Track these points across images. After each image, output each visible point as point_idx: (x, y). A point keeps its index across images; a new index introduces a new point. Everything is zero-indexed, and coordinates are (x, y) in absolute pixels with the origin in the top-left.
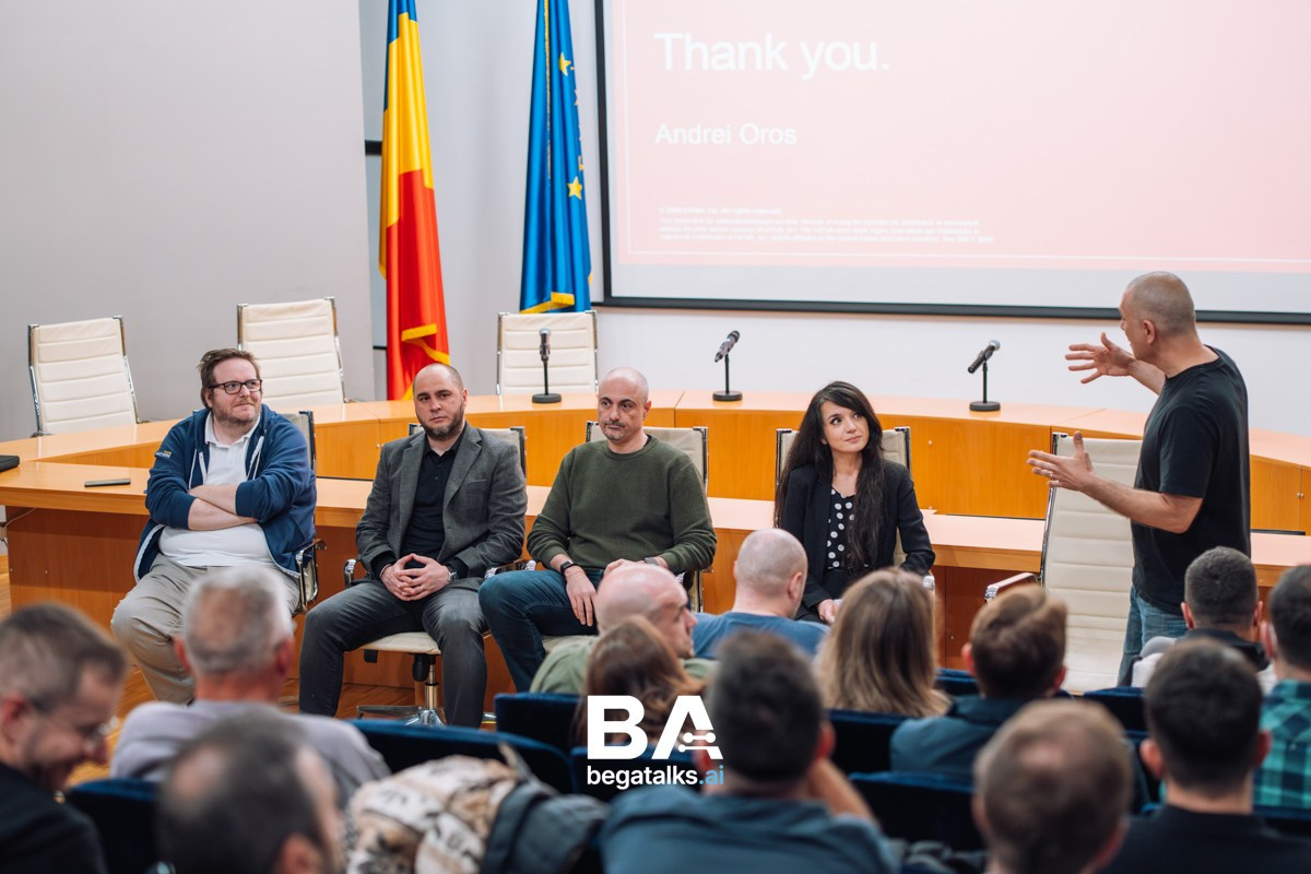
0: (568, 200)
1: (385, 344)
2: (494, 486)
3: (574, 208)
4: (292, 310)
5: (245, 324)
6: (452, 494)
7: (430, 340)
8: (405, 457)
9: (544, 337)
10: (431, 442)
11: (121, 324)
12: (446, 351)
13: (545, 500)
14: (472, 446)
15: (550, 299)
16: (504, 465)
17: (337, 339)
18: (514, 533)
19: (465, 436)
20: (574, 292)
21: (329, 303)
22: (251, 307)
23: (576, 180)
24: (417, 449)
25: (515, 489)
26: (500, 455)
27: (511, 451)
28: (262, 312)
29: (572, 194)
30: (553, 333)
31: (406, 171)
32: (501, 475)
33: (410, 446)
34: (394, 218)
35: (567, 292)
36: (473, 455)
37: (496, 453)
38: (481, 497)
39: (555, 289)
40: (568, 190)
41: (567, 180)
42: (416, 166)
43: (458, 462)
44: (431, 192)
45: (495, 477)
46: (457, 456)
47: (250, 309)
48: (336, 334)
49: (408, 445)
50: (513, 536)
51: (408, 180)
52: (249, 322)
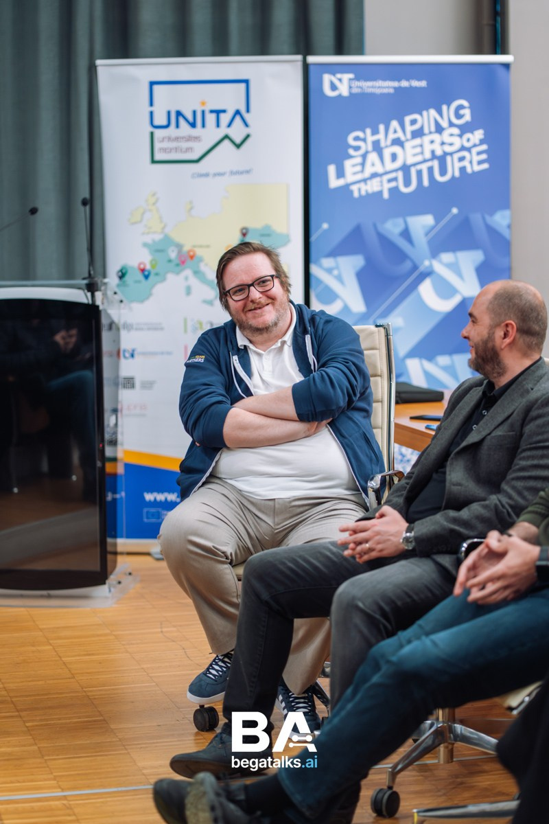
2: (522, 439)
6: (464, 445)
14: (524, 391)
16: (535, 414)
19: (521, 378)
25: (539, 444)
36: (518, 402)
43: (497, 409)
45: (523, 430)
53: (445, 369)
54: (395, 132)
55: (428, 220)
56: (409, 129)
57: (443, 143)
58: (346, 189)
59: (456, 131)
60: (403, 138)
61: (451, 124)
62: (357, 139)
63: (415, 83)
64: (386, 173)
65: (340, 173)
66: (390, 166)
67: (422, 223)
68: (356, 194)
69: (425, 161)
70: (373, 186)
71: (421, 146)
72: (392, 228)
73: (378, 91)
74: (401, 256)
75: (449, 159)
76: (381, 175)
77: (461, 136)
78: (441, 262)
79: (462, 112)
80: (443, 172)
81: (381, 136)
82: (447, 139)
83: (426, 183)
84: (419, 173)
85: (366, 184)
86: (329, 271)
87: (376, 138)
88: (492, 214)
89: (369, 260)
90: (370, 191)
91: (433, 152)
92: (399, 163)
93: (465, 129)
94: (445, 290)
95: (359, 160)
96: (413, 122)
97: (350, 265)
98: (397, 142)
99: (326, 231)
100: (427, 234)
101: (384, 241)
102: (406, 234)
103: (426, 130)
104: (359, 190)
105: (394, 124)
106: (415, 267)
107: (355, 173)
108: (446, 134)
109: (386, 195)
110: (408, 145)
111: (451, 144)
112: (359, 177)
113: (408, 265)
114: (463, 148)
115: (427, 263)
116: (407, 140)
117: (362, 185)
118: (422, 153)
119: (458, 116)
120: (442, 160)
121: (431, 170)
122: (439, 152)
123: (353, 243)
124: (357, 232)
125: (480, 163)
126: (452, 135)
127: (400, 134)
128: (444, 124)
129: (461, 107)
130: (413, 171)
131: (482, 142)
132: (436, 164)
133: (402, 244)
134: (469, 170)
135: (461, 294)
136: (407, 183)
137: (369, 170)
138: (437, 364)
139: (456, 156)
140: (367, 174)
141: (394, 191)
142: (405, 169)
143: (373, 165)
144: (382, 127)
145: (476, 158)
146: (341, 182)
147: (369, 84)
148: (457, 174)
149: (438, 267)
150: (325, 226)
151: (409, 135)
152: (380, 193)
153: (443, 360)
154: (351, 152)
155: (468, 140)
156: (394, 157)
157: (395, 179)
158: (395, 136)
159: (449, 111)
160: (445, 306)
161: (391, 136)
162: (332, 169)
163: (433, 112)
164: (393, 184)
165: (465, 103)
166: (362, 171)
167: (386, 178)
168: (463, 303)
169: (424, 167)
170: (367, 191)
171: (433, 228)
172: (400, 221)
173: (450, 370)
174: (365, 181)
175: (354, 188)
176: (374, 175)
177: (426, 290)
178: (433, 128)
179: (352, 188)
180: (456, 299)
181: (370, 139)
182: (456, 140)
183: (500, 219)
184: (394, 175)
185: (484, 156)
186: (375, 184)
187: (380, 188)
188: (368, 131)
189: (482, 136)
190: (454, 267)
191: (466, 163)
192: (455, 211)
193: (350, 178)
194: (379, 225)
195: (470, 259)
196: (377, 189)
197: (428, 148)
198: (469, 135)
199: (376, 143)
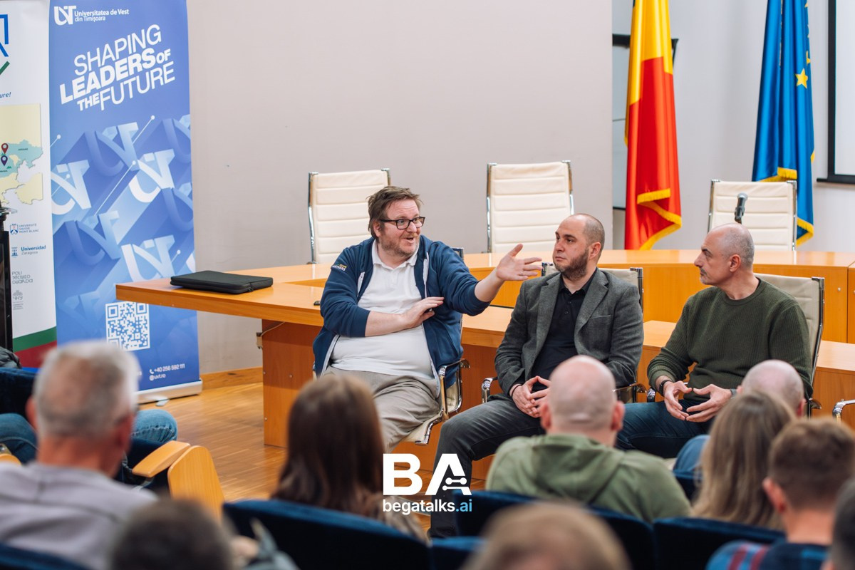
0: (796, 88)
1: (624, 205)
2: (617, 319)
3: (802, 98)
4: (533, 170)
5: (493, 181)
6: (581, 326)
7: (664, 203)
8: (542, 292)
9: (741, 201)
10: (565, 280)
11: (387, 175)
12: (678, 212)
13: (670, 334)
14: (600, 287)
15: (776, 174)
16: (624, 303)
17: (573, 196)
18: (628, 361)
19: (594, 279)
20: (798, 169)
21: (566, 165)
22: (499, 166)
23: (803, 72)
24: (553, 287)
25: (633, 324)
26: (622, 294)
27: (631, 292)
28: (508, 171)
29: (799, 83)
30: (749, 198)
31: (648, 57)
32: (621, 312)
33: (547, 284)
34: (636, 97)
35: (791, 167)
36: (601, 295)
37: (619, 291)
38: (606, 330)
39: (781, 165)
40: (796, 80)
41: (795, 71)
42: (658, 54)
43: (587, 300)
44: (671, 77)
45: (616, 313)
46: (587, 296)
47: (497, 168)
48: (571, 191)
49: (545, 284)
50: (626, 364)
51: (649, 67)
52: (496, 179)
53: (150, 251)
54: (108, 53)
55: (134, 126)
56: (118, 50)
57: (142, 62)
58: (75, 101)
59: (151, 51)
60: (114, 59)
61: (148, 46)
62: (80, 61)
63: (121, 12)
64: (103, 89)
65: (69, 92)
66: (105, 83)
67: (129, 129)
68: (81, 109)
69: (129, 77)
70: (94, 101)
71: (127, 64)
72: (108, 135)
73: (95, 19)
74: (115, 158)
75: (147, 74)
76: (99, 91)
77: (155, 55)
78: (144, 162)
79: (155, 35)
80: (143, 86)
81: (98, 58)
82: (146, 58)
83: (131, 96)
84: (126, 87)
85: (88, 99)
86: (63, 175)
87: (94, 59)
88: (179, 119)
89: (91, 163)
90: (91, 105)
91: (135, 69)
92: (111, 80)
93: (158, 49)
94: (148, 184)
95: (82, 79)
96: (121, 45)
97: (78, 169)
98: (109, 62)
99: (59, 140)
100: (133, 139)
101: (102, 145)
102: (118, 139)
103: (130, 52)
104: (84, 103)
105: (107, 47)
106: (126, 167)
107: (79, 91)
108: (145, 53)
109: (103, 108)
110: (117, 64)
111: (149, 62)
112: (83, 93)
113: (120, 165)
114: (157, 65)
115: (134, 163)
116: (117, 60)
117: (86, 99)
118: (128, 70)
119: (153, 39)
120: (142, 75)
121: (134, 83)
122: (140, 69)
123: (80, 150)
124: (83, 139)
125: (169, 76)
126: (148, 54)
127: (111, 55)
128: (143, 45)
129: (154, 31)
130: (122, 84)
131: (170, 59)
132: (138, 78)
133: (116, 147)
134: (162, 84)
135: (159, 187)
136: (118, 98)
137: (90, 87)
138: (144, 248)
139: (152, 72)
140: (89, 91)
141: (109, 103)
142: (116, 84)
143: (93, 83)
144: (98, 50)
145: (166, 73)
146: (70, 98)
147: (88, 13)
148: (153, 87)
149: (142, 166)
150: (59, 137)
151: (118, 58)
152: (99, 105)
153: (148, 243)
154: (77, 72)
155: (160, 58)
156: (108, 75)
157: (109, 94)
158: (108, 57)
159: (146, 34)
160: (148, 198)
161: (105, 57)
162: (62, 87)
163: (134, 35)
164: (108, 98)
165: (158, 28)
166: (85, 88)
167: (102, 93)
168: (161, 194)
169: (129, 82)
170: (89, 105)
171: (138, 132)
172: (114, 128)
173: (154, 252)
174: (87, 96)
175: (80, 103)
176: (94, 91)
177: (134, 185)
178: (135, 50)
179: (78, 103)
180: (157, 191)
181: (90, 60)
182: (152, 58)
183: (184, 122)
184: (108, 90)
185: (172, 71)
186: (95, 99)
187: (98, 102)
188: (89, 53)
189: (169, 54)
190: (153, 165)
191: (159, 77)
192: (153, 117)
193: (77, 95)
194: (98, 133)
195: (164, 157)
196: (95, 103)
197: (132, 66)
198: (161, 54)
199: (95, 64)
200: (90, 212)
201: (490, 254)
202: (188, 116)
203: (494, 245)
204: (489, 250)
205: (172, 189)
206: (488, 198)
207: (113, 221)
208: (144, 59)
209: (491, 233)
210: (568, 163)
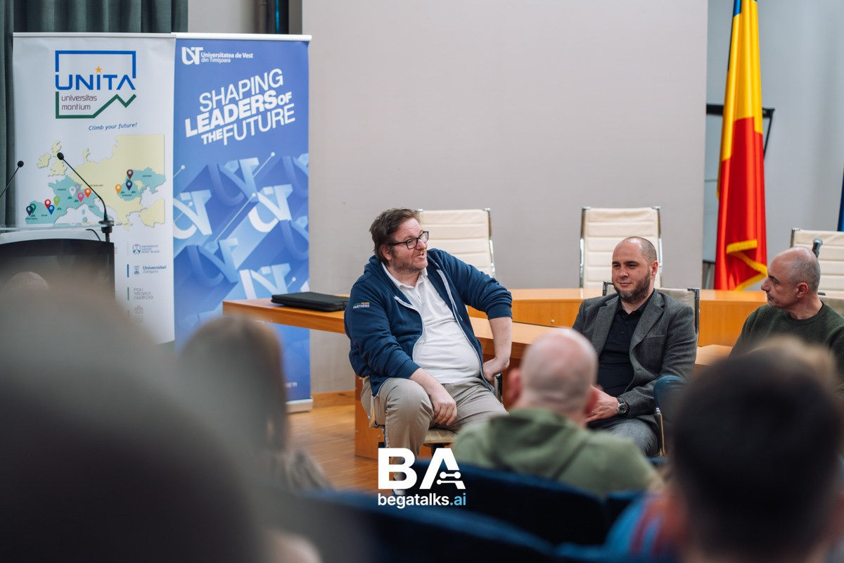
2: (669, 338)
4: (624, 215)
5: (587, 223)
6: (636, 343)
7: (751, 253)
8: (599, 313)
9: (816, 246)
10: (623, 303)
11: (489, 215)
14: (656, 308)
16: (676, 323)
17: (660, 240)
19: (652, 298)
21: (656, 211)
22: (593, 210)
24: (612, 306)
25: (685, 342)
26: (676, 314)
27: (687, 312)
28: (601, 215)
31: (740, 118)
32: (674, 331)
33: (606, 305)
34: (728, 154)
36: (656, 316)
37: (673, 312)
38: (659, 349)
42: (749, 115)
43: (643, 320)
45: (669, 332)
46: (643, 316)
47: (591, 211)
48: (660, 236)
49: (604, 304)
51: (741, 127)
52: (590, 222)
53: (266, 276)
54: (232, 93)
55: (255, 161)
56: (241, 91)
57: (264, 102)
58: (199, 135)
59: (273, 93)
60: (237, 99)
61: (270, 88)
62: (205, 98)
63: (246, 56)
64: (226, 125)
65: (194, 126)
66: (228, 120)
67: (250, 164)
68: (205, 142)
69: (252, 116)
70: (217, 136)
71: (250, 104)
72: (230, 168)
73: (220, 61)
74: (237, 190)
75: (269, 113)
76: (222, 127)
77: (277, 96)
78: (263, 194)
79: (277, 78)
80: (265, 125)
81: (222, 96)
82: (268, 99)
83: (253, 133)
84: (248, 125)
85: (212, 134)
86: (186, 203)
87: (218, 97)
88: (298, 157)
89: (213, 193)
90: (215, 140)
91: (258, 108)
92: (234, 118)
93: (280, 91)
94: (266, 215)
95: (207, 115)
96: (244, 86)
97: (201, 198)
98: (233, 101)
99: (182, 170)
100: (254, 173)
101: (224, 177)
102: (239, 173)
103: (253, 93)
104: (207, 138)
105: (231, 87)
106: (246, 199)
107: (204, 126)
108: (267, 94)
109: (226, 143)
110: (241, 103)
111: (270, 103)
112: (207, 128)
113: (241, 197)
114: (278, 106)
115: (254, 195)
116: (240, 100)
117: (210, 134)
118: (250, 109)
119: (276, 82)
120: (264, 114)
121: (256, 122)
122: (262, 109)
123: (203, 180)
124: (206, 171)
125: (290, 117)
126: (270, 96)
127: (235, 95)
128: (266, 88)
129: (276, 75)
130: (244, 123)
131: (291, 101)
132: (260, 117)
133: (237, 180)
134: (282, 123)
135: (277, 218)
136: (240, 134)
137: (214, 123)
138: (261, 274)
139: (274, 112)
140: (213, 126)
141: (231, 139)
142: (239, 122)
143: (217, 119)
144: (223, 89)
145: (287, 114)
146: (195, 132)
147: (214, 55)
148: (274, 126)
149: (262, 198)
150: (183, 167)
151: (241, 97)
152: (222, 140)
153: (265, 270)
154: (202, 108)
155: (282, 100)
156: (231, 113)
157: (232, 130)
158: (232, 96)
159: (268, 77)
160: (266, 228)
161: (229, 96)
162: (188, 122)
163: (257, 78)
164: (231, 134)
165: (280, 72)
166: (210, 124)
167: (225, 129)
168: (279, 225)
169: (252, 120)
170: (212, 139)
171: (259, 167)
172: (236, 162)
173: (270, 277)
174: (211, 131)
175: (204, 137)
176: (218, 127)
177: (253, 215)
178: (257, 92)
179: (202, 137)
180: (275, 223)
181: (215, 98)
182: (274, 100)
183: (302, 160)
184: (231, 127)
185: (292, 112)
186: (218, 134)
187: (221, 137)
188: (214, 92)
189: (290, 97)
190: (272, 198)
191: (280, 117)
192: (273, 154)
193: (201, 129)
194: (221, 166)
195: (283, 191)
196: (219, 138)
197: (254, 106)
198: (282, 96)
199: (219, 102)
200: (211, 238)
201: (581, 290)
202: (307, 155)
203: (586, 283)
204: (581, 286)
205: (290, 222)
206: (582, 241)
207: (233, 248)
208: (266, 100)
209: (583, 273)
210: (658, 210)
